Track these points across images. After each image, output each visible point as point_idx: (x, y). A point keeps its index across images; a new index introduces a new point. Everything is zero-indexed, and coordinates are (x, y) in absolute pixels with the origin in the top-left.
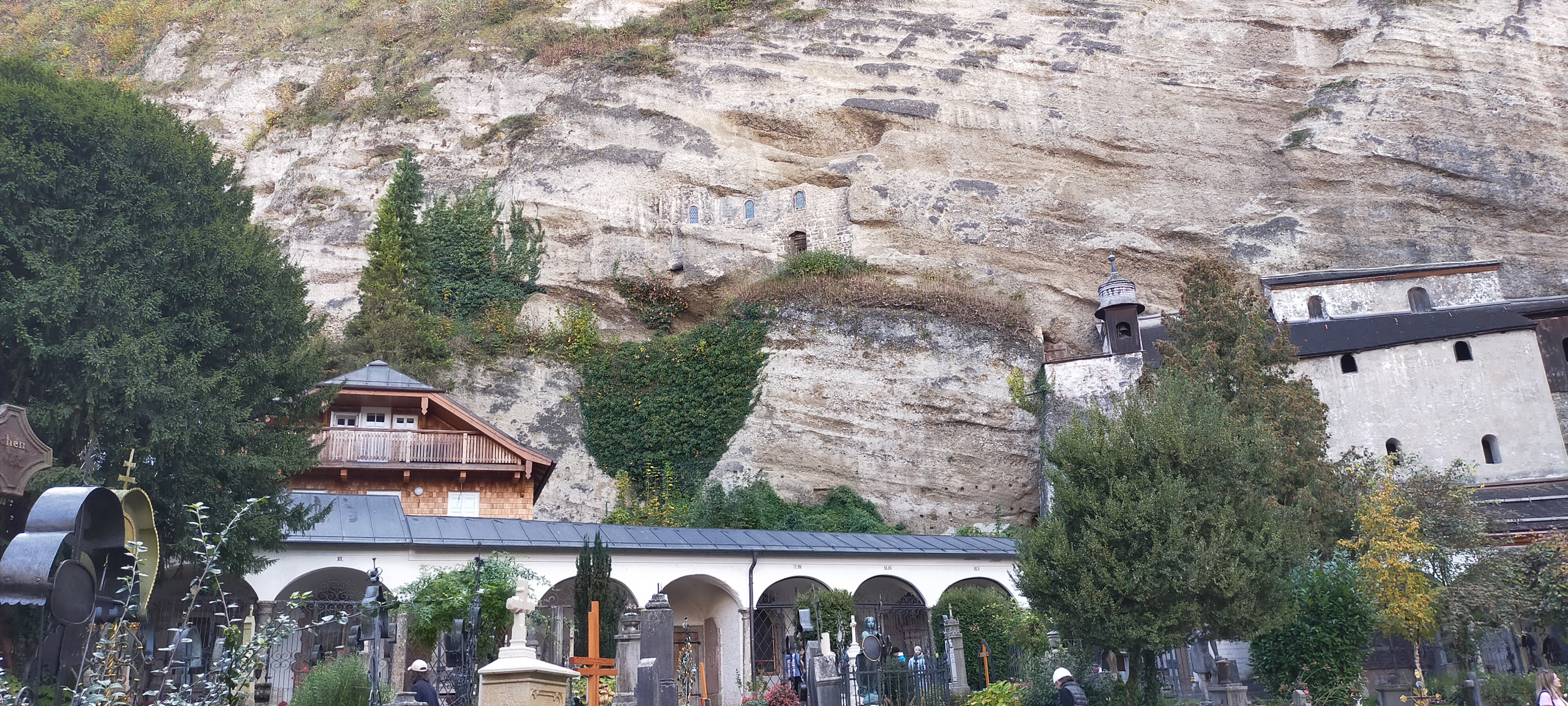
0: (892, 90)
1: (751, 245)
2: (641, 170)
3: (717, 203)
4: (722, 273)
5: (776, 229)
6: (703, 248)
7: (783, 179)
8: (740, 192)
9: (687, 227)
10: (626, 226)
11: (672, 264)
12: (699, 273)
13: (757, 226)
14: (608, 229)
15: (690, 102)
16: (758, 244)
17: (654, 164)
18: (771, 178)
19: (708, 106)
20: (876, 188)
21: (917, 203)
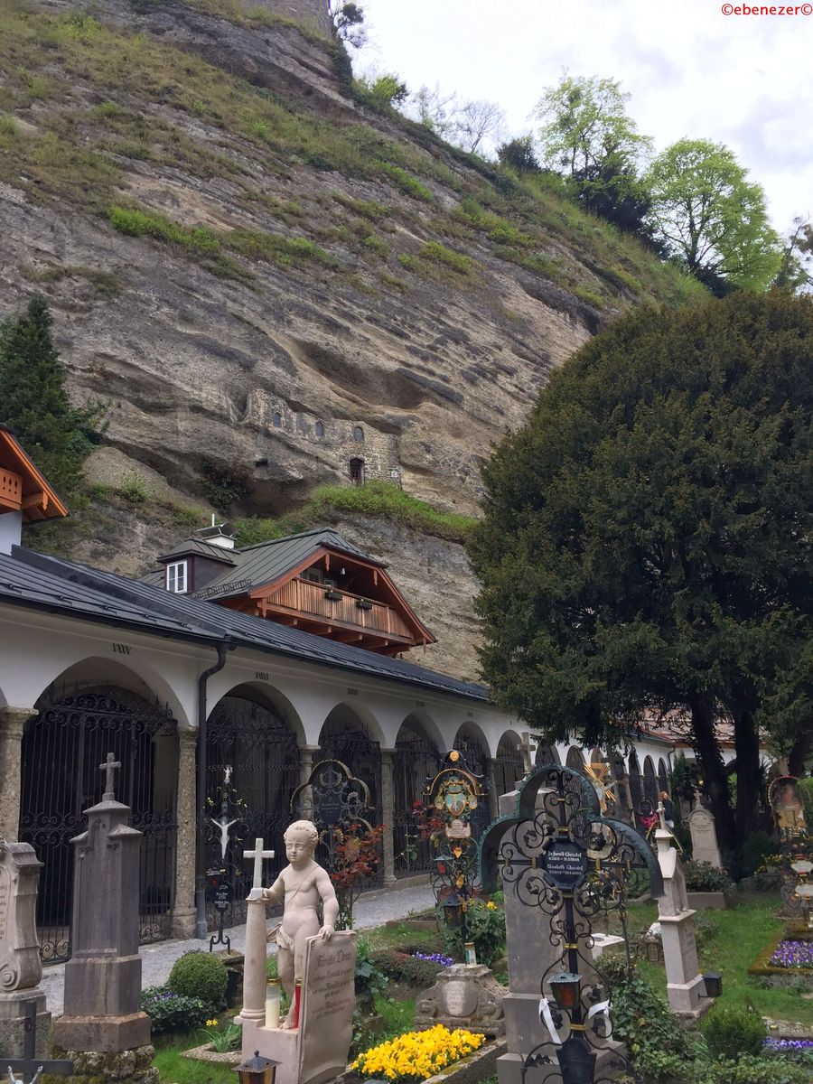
0: (432, 373)
1: (325, 459)
2: (232, 367)
3: (294, 416)
4: (302, 477)
5: (341, 451)
6: (284, 452)
7: (348, 413)
8: (313, 412)
9: (274, 430)
10: (217, 411)
11: (258, 457)
12: (282, 471)
13: (327, 445)
14: (197, 409)
15: (273, 322)
16: (330, 461)
17: (248, 366)
18: (339, 409)
19: (288, 332)
20: (423, 443)
21: (451, 463)
